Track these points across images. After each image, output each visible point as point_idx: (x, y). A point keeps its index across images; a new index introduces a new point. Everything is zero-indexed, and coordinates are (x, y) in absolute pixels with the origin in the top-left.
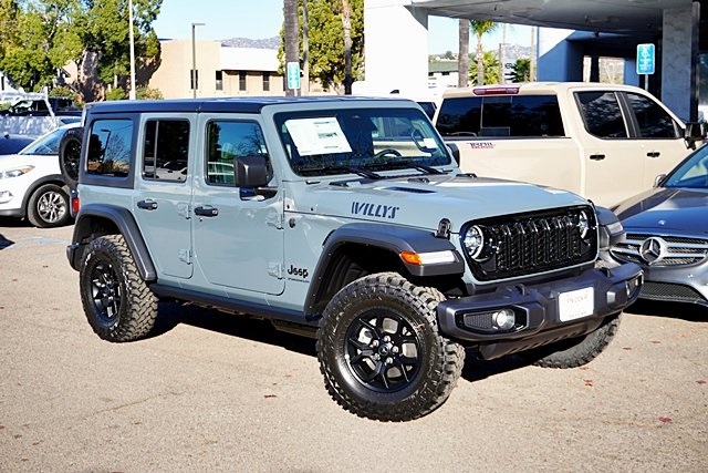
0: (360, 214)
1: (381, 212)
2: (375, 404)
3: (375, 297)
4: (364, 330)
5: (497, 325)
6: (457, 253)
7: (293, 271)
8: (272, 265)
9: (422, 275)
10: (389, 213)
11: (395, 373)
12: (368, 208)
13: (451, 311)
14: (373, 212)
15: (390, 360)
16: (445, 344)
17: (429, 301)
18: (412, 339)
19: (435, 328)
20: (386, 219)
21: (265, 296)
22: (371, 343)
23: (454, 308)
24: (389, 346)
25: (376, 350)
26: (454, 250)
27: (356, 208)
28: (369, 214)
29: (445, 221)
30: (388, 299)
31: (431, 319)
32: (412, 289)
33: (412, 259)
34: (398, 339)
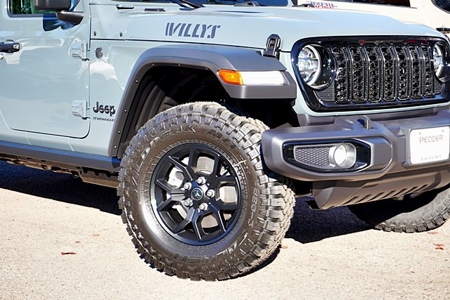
0: (175, 37)
1: (199, 32)
2: (184, 259)
3: (187, 128)
4: (175, 170)
5: (334, 162)
6: (287, 75)
7: (99, 109)
8: (76, 103)
9: (243, 97)
10: (209, 32)
11: (210, 222)
12: (184, 29)
13: (278, 142)
14: (190, 32)
15: (204, 206)
16: (270, 185)
17: (252, 133)
18: (231, 181)
19: (259, 165)
20: (205, 40)
21: (69, 141)
22: (182, 186)
23: (282, 138)
24: (204, 188)
25: (188, 194)
26: (283, 71)
27: (170, 29)
28: (186, 35)
29: (274, 38)
30: (203, 130)
31: (255, 153)
32: (232, 118)
33: (231, 77)
34: (214, 181)
